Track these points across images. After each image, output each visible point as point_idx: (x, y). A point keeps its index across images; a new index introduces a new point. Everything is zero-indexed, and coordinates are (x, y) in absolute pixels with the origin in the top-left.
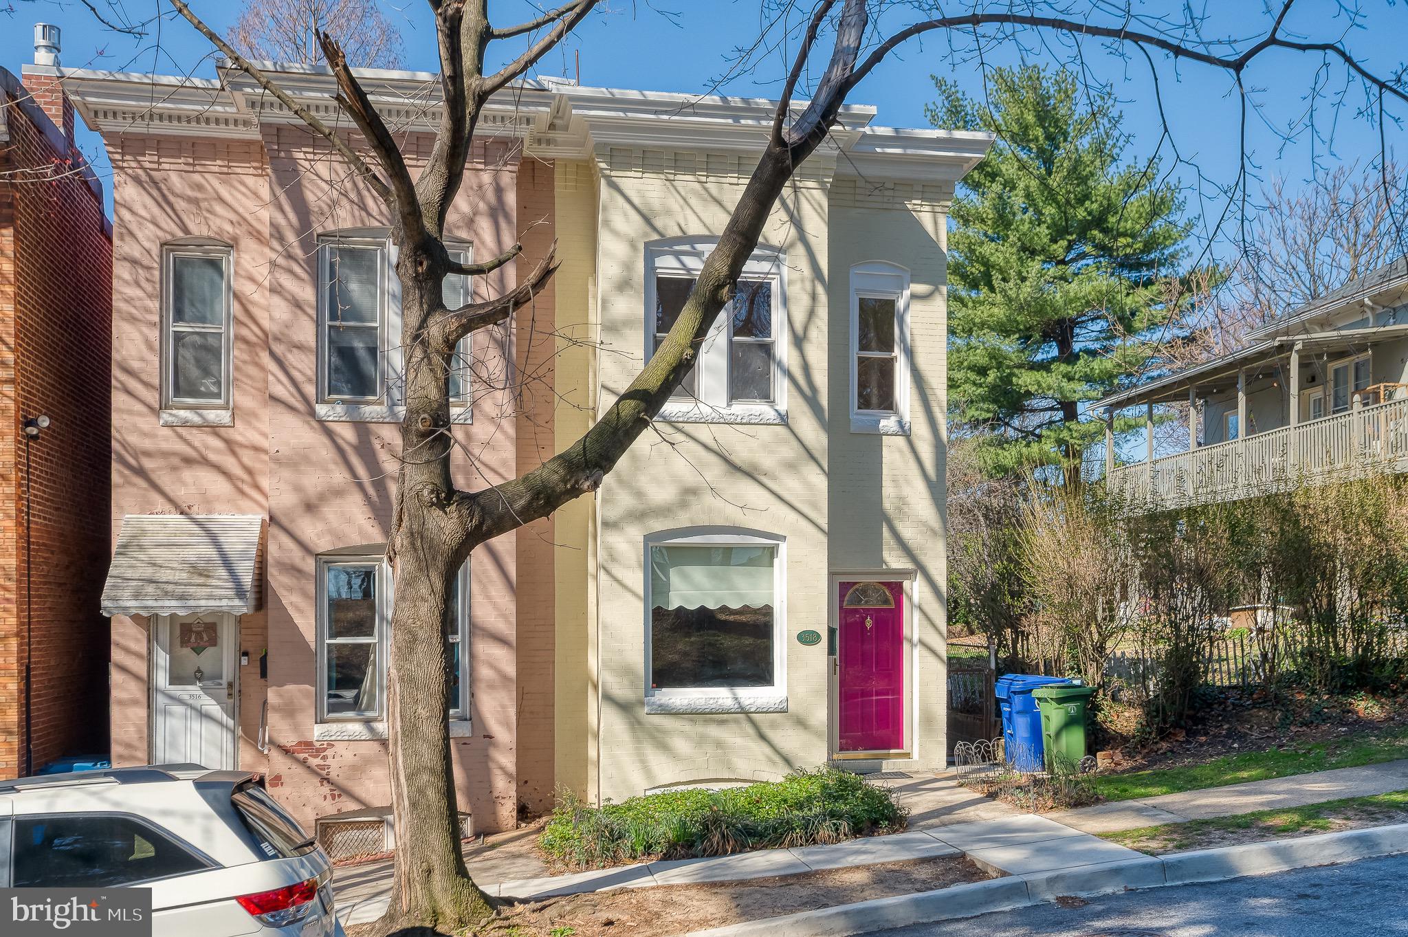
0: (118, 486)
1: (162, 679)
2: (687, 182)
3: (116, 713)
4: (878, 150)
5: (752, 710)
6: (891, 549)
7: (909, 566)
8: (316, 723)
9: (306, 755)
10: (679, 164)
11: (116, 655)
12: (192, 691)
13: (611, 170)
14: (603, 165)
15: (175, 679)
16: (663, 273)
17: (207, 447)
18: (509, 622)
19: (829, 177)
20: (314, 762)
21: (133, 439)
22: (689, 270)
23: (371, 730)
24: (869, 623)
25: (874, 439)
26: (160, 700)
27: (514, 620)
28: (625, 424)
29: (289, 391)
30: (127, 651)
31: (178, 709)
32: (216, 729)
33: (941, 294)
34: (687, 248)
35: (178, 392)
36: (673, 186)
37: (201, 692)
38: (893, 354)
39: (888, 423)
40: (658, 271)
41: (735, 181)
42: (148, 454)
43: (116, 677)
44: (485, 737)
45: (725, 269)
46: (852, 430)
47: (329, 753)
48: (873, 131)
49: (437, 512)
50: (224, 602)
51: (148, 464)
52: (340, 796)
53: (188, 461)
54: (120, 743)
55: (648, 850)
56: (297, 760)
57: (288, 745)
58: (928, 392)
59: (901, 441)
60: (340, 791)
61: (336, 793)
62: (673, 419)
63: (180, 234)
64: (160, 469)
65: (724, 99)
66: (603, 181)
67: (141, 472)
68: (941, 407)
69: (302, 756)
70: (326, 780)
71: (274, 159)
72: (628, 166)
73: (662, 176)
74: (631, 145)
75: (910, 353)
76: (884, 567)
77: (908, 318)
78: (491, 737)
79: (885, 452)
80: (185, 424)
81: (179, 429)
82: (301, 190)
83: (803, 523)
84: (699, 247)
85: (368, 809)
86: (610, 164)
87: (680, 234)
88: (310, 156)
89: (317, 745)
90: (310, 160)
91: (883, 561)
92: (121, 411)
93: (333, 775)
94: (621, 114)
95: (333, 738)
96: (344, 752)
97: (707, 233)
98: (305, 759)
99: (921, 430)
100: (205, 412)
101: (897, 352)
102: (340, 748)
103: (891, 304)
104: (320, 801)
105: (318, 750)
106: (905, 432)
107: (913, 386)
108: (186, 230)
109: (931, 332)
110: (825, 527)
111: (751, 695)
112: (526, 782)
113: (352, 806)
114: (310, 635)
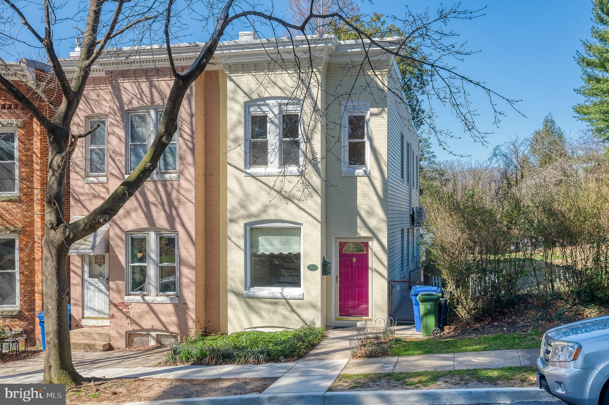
0: (73, 206)
1: (86, 276)
2: (261, 76)
3: (72, 288)
4: (349, 50)
5: (288, 298)
6: (360, 228)
7: (369, 235)
8: (126, 295)
9: (122, 307)
10: (257, 68)
11: (72, 267)
12: (95, 281)
13: (230, 74)
14: (227, 72)
15: (91, 276)
16: (253, 114)
17: (100, 191)
18: (193, 259)
19: (321, 66)
20: (125, 310)
21: (77, 189)
22: (264, 112)
23: (143, 299)
24: (354, 260)
25: (353, 179)
26: (86, 284)
27: (194, 258)
28: (118, 195)
29: (117, 172)
30: (76, 266)
31: (92, 287)
32: (103, 295)
33: (385, 111)
34: (262, 103)
35: (91, 171)
36: (255, 77)
37: (98, 281)
38: (364, 140)
39: (359, 171)
40: (252, 113)
41: (281, 72)
42: (82, 194)
43: (72, 275)
44: (184, 304)
45: (163, 129)
46: (343, 175)
47: (130, 307)
48: (345, 42)
49: (53, 232)
50: (87, 251)
51: (82, 198)
52: (133, 323)
53: (95, 196)
54: (73, 299)
55: (188, 360)
56: (119, 309)
57: (116, 303)
58: (379, 156)
59: (366, 179)
60: (133, 322)
61: (132, 322)
62: (255, 175)
63: (91, 113)
64: (86, 199)
65: (268, 40)
66: (228, 79)
67: (79, 201)
68: (385, 163)
69: (121, 308)
70: (128, 317)
71: (111, 83)
72: (237, 71)
73: (251, 74)
74: (236, 63)
75: (371, 140)
76: (358, 235)
77: (370, 124)
78: (186, 304)
79: (359, 185)
80: (92, 183)
81: (91, 185)
82: (121, 95)
83: (310, 218)
84: (267, 102)
85: (143, 329)
86: (230, 71)
87: (258, 97)
88: (122, 81)
89: (126, 304)
90: (122, 83)
91: (357, 233)
92: (73, 179)
93: (131, 316)
94: (228, 51)
95: (131, 301)
96: (135, 307)
97: (269, 96)
98: (122, 309)
99: (376, 174)
100: (99, 178)
101: (366, 139)
102: (133, 305)
103: (363, 117)
104: (127, 325)
105: (126, 306)
106: (367, 175)
107: (372, 154)
108: (93, 112)
109: (380, 129)
110: (320, 220)
111: (290, 292)
112: (209, 321)
113: (137, 328)
114: (123, 262)
